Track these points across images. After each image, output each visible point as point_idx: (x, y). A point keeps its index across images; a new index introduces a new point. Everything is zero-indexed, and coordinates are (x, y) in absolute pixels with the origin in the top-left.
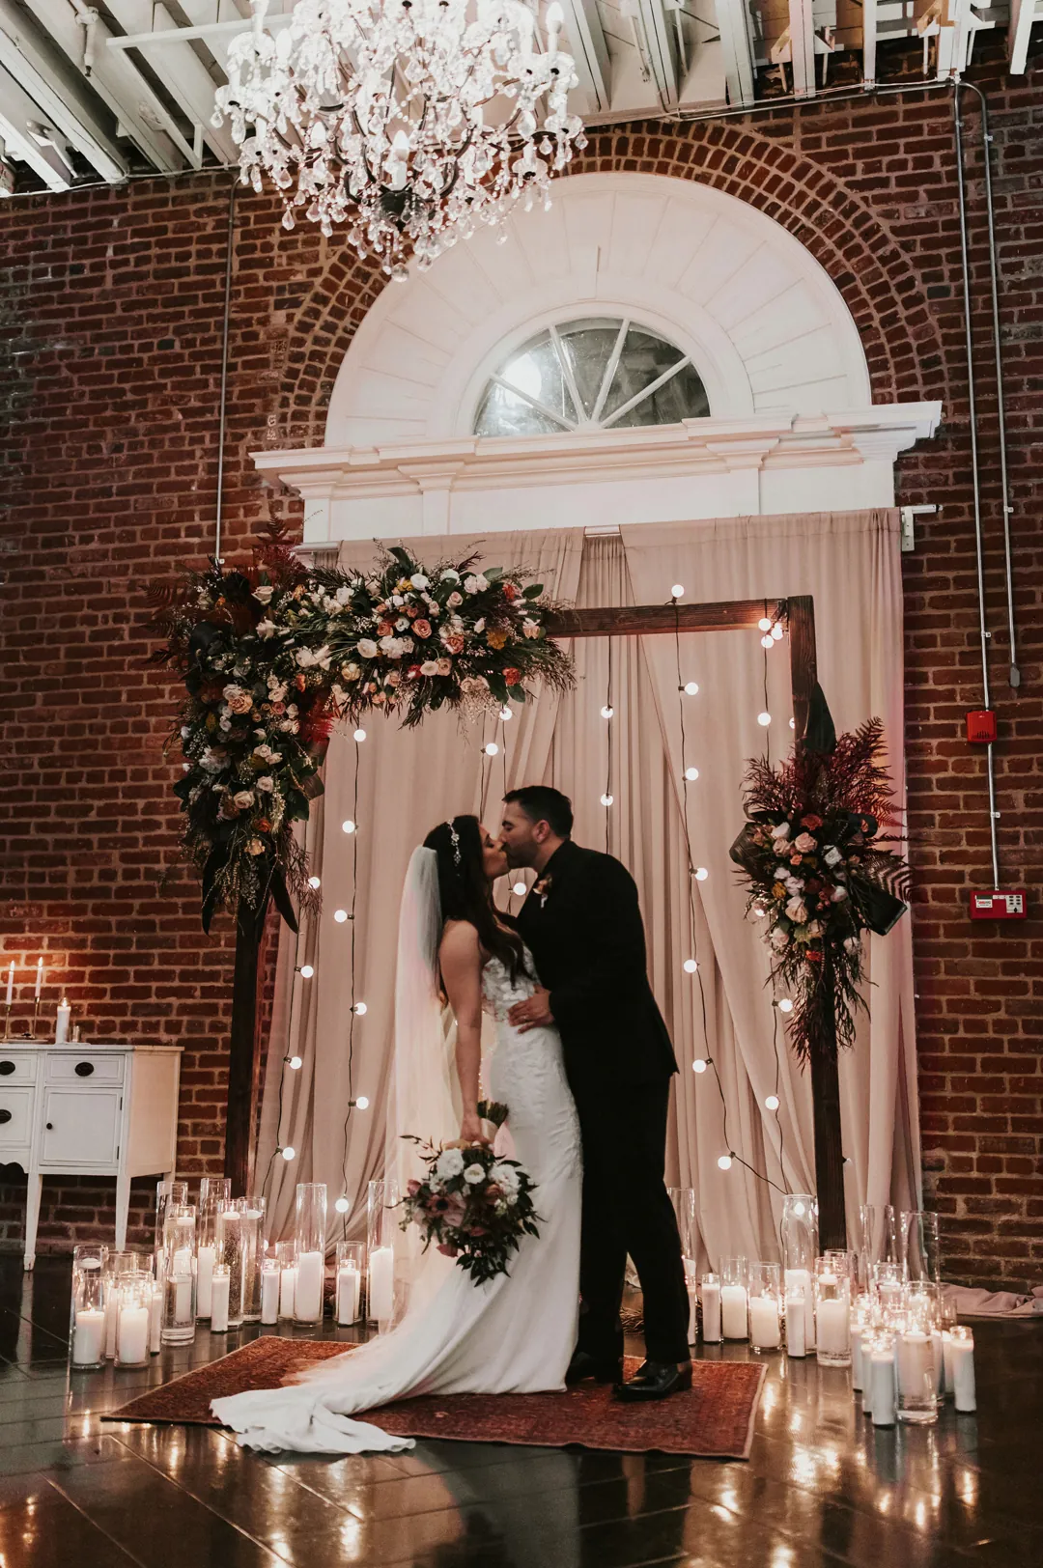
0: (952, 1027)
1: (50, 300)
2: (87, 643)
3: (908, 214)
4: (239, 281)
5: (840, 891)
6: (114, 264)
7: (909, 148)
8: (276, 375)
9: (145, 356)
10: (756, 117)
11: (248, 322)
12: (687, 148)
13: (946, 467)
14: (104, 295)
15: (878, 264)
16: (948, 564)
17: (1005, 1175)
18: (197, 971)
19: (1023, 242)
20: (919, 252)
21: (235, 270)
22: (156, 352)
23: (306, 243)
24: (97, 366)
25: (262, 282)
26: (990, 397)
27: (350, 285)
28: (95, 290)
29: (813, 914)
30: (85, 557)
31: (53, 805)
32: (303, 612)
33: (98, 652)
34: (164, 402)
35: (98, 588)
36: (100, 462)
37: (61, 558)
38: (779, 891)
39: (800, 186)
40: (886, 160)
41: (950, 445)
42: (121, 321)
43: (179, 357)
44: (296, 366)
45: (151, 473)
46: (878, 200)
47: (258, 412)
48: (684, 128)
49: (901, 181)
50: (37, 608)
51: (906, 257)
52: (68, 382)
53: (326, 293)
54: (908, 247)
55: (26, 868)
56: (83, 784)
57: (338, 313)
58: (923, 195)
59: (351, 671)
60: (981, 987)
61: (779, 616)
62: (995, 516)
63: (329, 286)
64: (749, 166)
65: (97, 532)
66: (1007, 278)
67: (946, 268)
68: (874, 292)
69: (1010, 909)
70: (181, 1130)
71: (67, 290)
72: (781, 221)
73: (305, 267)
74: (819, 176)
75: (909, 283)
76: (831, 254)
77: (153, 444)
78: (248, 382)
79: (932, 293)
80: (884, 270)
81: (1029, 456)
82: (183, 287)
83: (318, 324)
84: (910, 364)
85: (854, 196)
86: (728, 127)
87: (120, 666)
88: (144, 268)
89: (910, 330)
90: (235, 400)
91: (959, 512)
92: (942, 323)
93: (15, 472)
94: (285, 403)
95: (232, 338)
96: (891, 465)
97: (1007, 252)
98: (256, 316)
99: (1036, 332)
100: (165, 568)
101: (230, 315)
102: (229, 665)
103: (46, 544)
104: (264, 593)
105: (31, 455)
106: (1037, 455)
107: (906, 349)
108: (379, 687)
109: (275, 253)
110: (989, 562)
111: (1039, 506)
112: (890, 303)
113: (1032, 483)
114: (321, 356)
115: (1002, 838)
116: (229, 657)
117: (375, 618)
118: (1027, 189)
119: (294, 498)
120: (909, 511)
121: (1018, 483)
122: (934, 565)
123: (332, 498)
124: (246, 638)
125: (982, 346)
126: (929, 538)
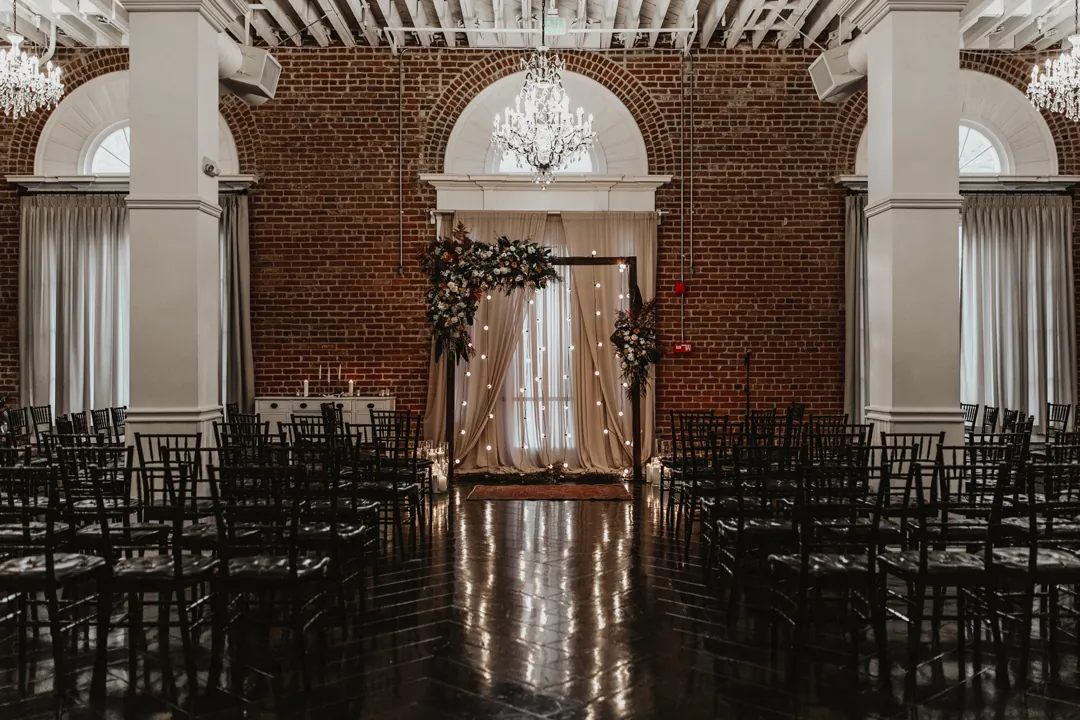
0: (666, 387)
1: (321, 95)
2: (347, 241)
3: (663, 98)
4: (405, 96)
5: (644, 352)
6: (350, 82)
7: (665, 72)
8: (422, 137)
9: (366, 124)
10: (610, 52)
11: (409, 114)
12: (584, 61)
13: (672, 195)
14: (346, 95)
15: (652, 117)
16: (672, 230)
18: (400, 369)
19: (702, 113)
20: (667, 113)
21: (403, 91)
22: (370, 122)
23: (432, 82)
24: (345, 126)
25: (415, 97)
26: (688, 170)
27: (451, 102)
28: (342, 93)
29: (636, 358)
30: (345, 206)
31: (337, 305)
32: (474, 257)
33: (352, 246)
34: (375, 144)
35: (351, 220)
36: (349, 167)
37: (335, 206)
38: (625, 351)
39: (625, 82)
40: (656, 76)
41: (674, 187)
42: (354, 108)
43: (381, 126)
44: (430, 134)
45: (371, 173)
46: (654, 91)
47: (415, 152)
48: (583, 53)
49: (662, 85)
50: (324, 226)
51: (662, 115)
52: (332, 132)
53: (442, 105)
54: (663, 111)
55: (327, 330)
56: (349, 298)
57: (447, 114)
58: (669, 92)
59: (490, 278)
60: (676, 374)
61: (625, 263)
62: (688, 214)
63: (442, 101)
64: (607, 72)
65: (349, 197)
66: (696, 126)
67: (676, 120)
68: (650, 127)
69: (686, 349)
71: (329, 91)
72: (618, 95)
73: (432, 93)
74: (632, 79)
75: (662, 125)
76: (635, 111)
77: (371, 162)
78: (411, 139)
79: (671, 129)
80: (654, 119)
81: (700, 193)
82: (381, 95)
83: (439, 117)
84: (661, 156)
85: (645, 89)
86: (600, 55)
87: (362, 251)
88: (364, 86)
89: (662, 143)
90: (405, 146)
91: (676, 212)
92: (674, 141)
93: (311, 169)
94: (426, 149)
95: (403, 120)
96: (654, 193)
97: (696, 117)
98: (413, 111)
99: (704, 148)
100: (379, 213)
101: (402, 110)
102: (449, 275)
103: (327, 200)
104: (459, 250)
105: (317, 162)
106: (703, 193)
107: (660, 150)
108: (498, 283)
109: (420, 85)
110: (685, 230)
111: (703, 211)
112: (656, 132)
113: (700, 203)
114: (441, 131)
115: (685, 325)
116: (448, 272)
117: (498, 261)
118: (704, 94)
119: (432, 190)
120: (660, 213)
121: (696, 202)
122: (666, 230)
123: (448, 190)
124: (453, 266)
125: (686, 151)
126: (666, 220)
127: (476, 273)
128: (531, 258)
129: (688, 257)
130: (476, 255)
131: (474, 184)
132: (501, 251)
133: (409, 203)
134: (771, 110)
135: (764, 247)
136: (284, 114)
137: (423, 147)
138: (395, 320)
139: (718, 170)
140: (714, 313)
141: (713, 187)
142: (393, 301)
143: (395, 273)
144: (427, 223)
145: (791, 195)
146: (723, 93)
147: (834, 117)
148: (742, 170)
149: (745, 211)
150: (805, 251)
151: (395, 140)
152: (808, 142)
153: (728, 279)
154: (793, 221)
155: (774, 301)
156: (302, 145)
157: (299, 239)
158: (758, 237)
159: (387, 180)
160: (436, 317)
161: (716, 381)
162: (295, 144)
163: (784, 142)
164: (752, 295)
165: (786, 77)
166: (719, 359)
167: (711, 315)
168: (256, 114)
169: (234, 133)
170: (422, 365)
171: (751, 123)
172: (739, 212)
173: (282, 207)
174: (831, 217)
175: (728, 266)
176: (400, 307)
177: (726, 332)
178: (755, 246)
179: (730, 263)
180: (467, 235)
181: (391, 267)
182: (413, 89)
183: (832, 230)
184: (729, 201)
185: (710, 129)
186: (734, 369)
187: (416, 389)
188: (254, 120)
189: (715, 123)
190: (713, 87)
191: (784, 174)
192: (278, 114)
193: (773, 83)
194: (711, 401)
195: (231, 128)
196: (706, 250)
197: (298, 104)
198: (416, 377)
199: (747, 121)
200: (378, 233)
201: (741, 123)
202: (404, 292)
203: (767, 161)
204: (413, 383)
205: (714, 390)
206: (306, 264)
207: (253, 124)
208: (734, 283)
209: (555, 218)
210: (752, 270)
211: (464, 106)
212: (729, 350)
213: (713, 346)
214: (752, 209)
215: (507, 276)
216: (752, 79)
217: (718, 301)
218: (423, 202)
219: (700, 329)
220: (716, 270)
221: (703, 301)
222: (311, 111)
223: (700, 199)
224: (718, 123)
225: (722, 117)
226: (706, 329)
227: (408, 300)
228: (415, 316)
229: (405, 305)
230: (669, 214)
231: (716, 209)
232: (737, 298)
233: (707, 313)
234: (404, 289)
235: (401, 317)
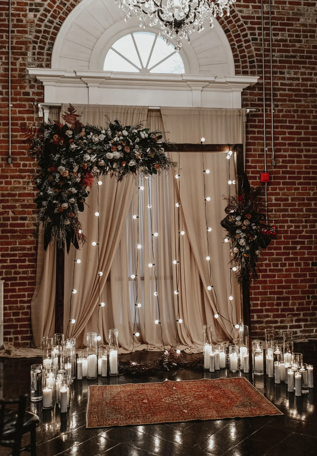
3: (246, 12)
8: (30, 37)
11: (19, 15)
13: (255, 96)
15: (237, 27)
16: (255, 127)
17: (267, 307)
18: (8, 254)
19: (279, 27)
20: (249, 25)
25: (23, 1)
26: (268, 75)
27: (58, 7)
29: (247, 244)
32: (85, 141)
41: (257, 89)
44: (38, 34)
46: (237, 6)
47: (23, 50)
49: (245, 1)
51: (245, 26)
53: (49, 9)
54: (246, 23)
57: (54, 17)
58: (251, 7)
59: (102, 162)
61: (232, 150)
62: (269, 113)
63: (50, 6)
66: (274, 38)
67: (257, 32)
68: (236, 36)
70: (5, 309)
75: (246, 35)
76: (223, 22)
78: (19, 38)
79: (254, 39)
80: (239, 30)
81: (279, 95)
83: (46, 20)
89: (246, 50)
90: (14, 45)
91: (259, 110)
92: (256, 50)
94: (34, 48)
95: (12, 20)
96: (240, 94)
97: (274, 29)
98: (22, 13)
99: (282, 56)
101: (11, 11)
102: (60, 159)
104: (69, 133)
106: (281, 95)
107: (245, 56)
108: (110, 169)
110: (267, 127)
111: (281, 111)
112: (240, 41)
113: (279, 103)
114: (48, 32)
115: (269, 211)
116: (58, 156)
117: (110, 145)
118: (281, 10)
119: (40, 85)
120: (248, 110)
121: (276, 103)
122: (252, 126)
123: (54, 86)
124: (64, 149)
125: (267, 58)
126: (250, 118)
127: (87, 157)
128: (144, 143)
129: (270, 150)
130: (87, 139)
131: (79, 80)
132: (113, 136)
133: (18, 97)
137: (31, 46)
138: (4, 207)
139: (293, 76)
140: (292, 199)
141: (289, 90)
142: (2, 188)
143: (4, 162)
144: (35, 116)
146: (296, 11)
148: (313, 76)
151: (4, 39)
153: (304, 170)
160: (44, 203)
161: (295, 259)
166: (298, 240)
167: (290, 201)
170: (30, 249)
172: (311, 112)
175: (303, 159)
176: (9, 195)
177: (303, 216)
179: (306, 156)
180: (78, 118)
181: (0, 157)
184: (303, 103)
185: (286, 41)
186: (310, 248)
187: (24, 273)
189: (290, 36)
190: (288, 5)
194: (292, 278)
196: (284, 144)
198: (24, 261)
202: (13, 180)
204: (21, 267)
205: (294, 267)
208: (309, 173)
209: (154, 114)
211: (70, 11)
212: (306, 232)
213: (293, 229)
215: (120, 161)
217: (296, 189)
218: (31, 96)
219: (281, 213)
220: (293, 162)
221: (283, 189)
223: (279, 100)
224: (292, 36)
225: (296, 30)
226: (287, 213)
227: (16, 188)
228: (23, 203)
229: (14, 192)
230: (254, 113)
231: (292, 109)
232: (312, 186)
233: (287, 200)
234: (12, 177)
235: (9, 204)
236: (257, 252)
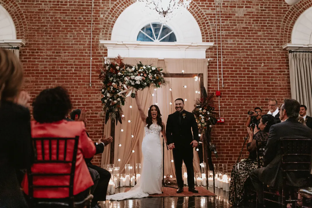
1: (56, 7)
2: (66, 72)
3: (209, 12)
4: (94, 8)
5: (209, 118)
6: (69, 2)
7: (208, 1)
8: (101, 26)
11: (96, 16)
13: (213, 52)
14: (67, 7)
15: (203, 19)
16: (213, 68)
17: (220, 161)
18: (89, 131)
19: (225, 18)
20: (209, 18)
21: (93, 6)
22: (78, 19)
23: (106, 3)
24: (66, 21)
25: (98, 9)
26: (220, 42)
27: (115, 11)
28: (65, 6)
29: (205, 121)
30: (65, 56)
33: (68, 73)
34: (80, 29)
35: (68, 62)
36: (67, 39)
37: (60, 56)
38: (200, 118)
40: (204, 2)
41: (214, 49)
42: (71, 13)
43: (83, 21)
44: (105, 25)
45: (77, 41)
46: (204, 9)
47: (98, 32)
49: (207, 6)
50: (55, 65)
51: (207, 19)
52: (60, 23)
53: (111, 13)
54: (208, 17)
57: (113, 17)
58: (210, 9)
60: (217, 133)
61: (198, 76)
62: (220, 61)
63: (111, 11)
65: (67, 51)
66: (222, 24)
67: (213, 21)
68: (203, 24)
69: (222, 121)
71: (60, 6)
73: (107, 7)
74: (194, 4)
75: (208, 23)
76: (196, 17)
77: (78, 36)
78: (96, 27)
80: (204, 20)
82: (83, 8)
85: (200, 8)
87: (72, 76)
88: (75, 3)
89: (208, 30)
90: (94, 30)
91: (215, 60)
92: (213, 30)
93: (50, 39)
94: (103, 31)
95: (93, 18)
96: (205, 52)
98: (97, 15)
99: (226, 33)
100: (81, 59)
101: (92, 14)
102: (113, 80)
103: (57, 53)
104: (118, 68)
105: (53, 36)
106: (226, 52)
107: (207, 33)
109: (101, 4)
110: (219, 68)
111: (227, 60)
112: (205, 26)
113: (225, 56)
114: (110, 24)
115: (221, 110)
116: (112, 78)
117: (137, 73)
118: (225, 10)
119: (105, 48)
120: (209, 59)
121: (223, 56)
122: (211, 68)
123: (113, 49)
124: (115, 75)
125: (219, 34)
126: (210, 63)
128: (153, 72)
129: (221, 80)
130: (126, 71)
131: (124, 46)
132: (139, 69)
133: (95, 55)
134: (254, 18)
135: (254, 76)
136: (39, 15)
138: (87, 108)
139: (232, 42)
140: (233, 105)
141: (231, 49)
142: (86, 99)
143: (88, 86)
144: (103, 63)
145: (264, 53)
146: (233, 10)
147: (281, 21)
148: (243, 42)
149: (245, 60)
150: (272, 77)
151: (89, 27)
152: (270, 31)
153: (239, 90)
154: (266, 64)
155: (260, 100)
156: (46, 28)
157: (42, 70)
158: (251, 71)
159: (84, 44)
160: (106, 101)
161: (235, 136)
162: (43, 28)
163: (260, 31)
164: (250, 97)
165: (260, 4)
166: (236, 126)
167: (232, 106)
168: (26, 15)
169: (15, 23)
170: (99, 129)
171: (246, 23)
172: (242, 60)
173: (35, 56)
174: (282, 63)
175: (239, 84)
176: (90, 102)
177: (239, 113)
178: (250, 75)
179: (240, 83)
180: (122, 61)
181: (86, 83)
182: (98, 5)
183: (283, 68)
184: (238, 56)
185: (228, 25)
186: (243, 130)
188: (24, 17)
189: (230, 22)
190: (229, 8)
191: (261, 44)
192: (36, 15)
193: (254, 7)
194: (234, 145)
195: (14, 20)
196: (229, 77)
197: (45, 11)
198: (96, 134)
199: (244, 22)
200: (81, 68)
201: (241, 23)
202: (91, 95)
203: (254, 39)
205: (235, 140)
206: (46, 82)
207: (24, 19)
208: (242, 91)
209: (161, 62)
210: (249, 86)
211: (120, 13)
212: (241, 121)
213: (234, 120)
214: (248, 59)
216: (246, 4)
217: (235, 99)
218: (101, 54)
219: (227, 112)
220: (233, 85)
221: (228, 99)
222: (51, 14)
223: (225, 55)
224: (232, 23)
225: (233, 20)
226: (230, 112)
227: (93, 98)
228: (97, 106)
229: (92, 101)
230: (212, 61)
231: (232, 59)
232: (243, 98)
233: (230, 105)
234: (91, 93)
235: (90, 106)
236: (210, 126)
